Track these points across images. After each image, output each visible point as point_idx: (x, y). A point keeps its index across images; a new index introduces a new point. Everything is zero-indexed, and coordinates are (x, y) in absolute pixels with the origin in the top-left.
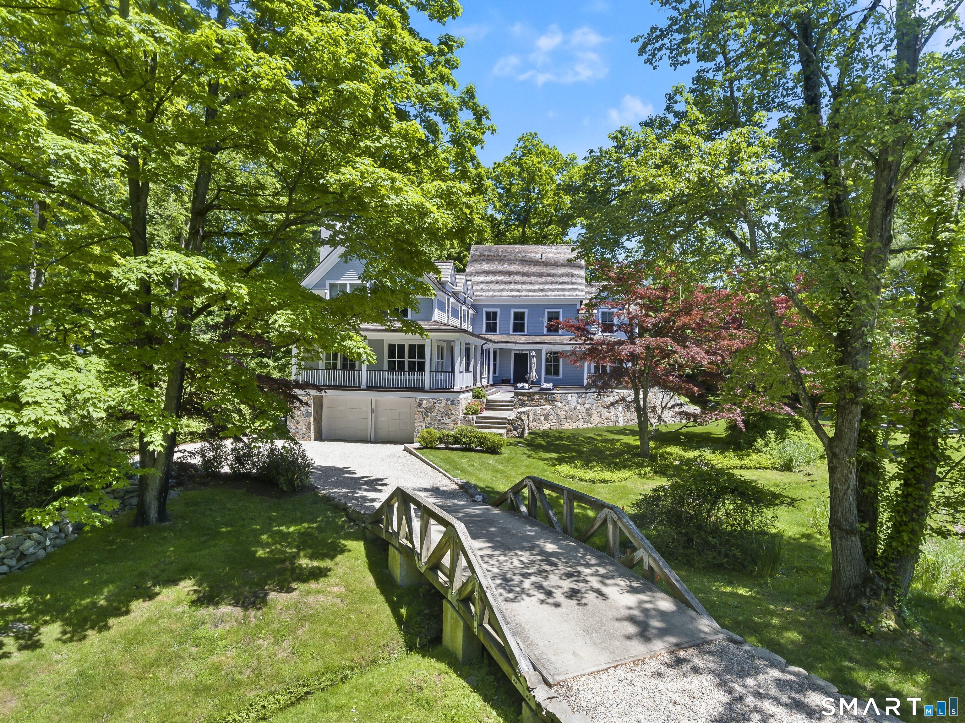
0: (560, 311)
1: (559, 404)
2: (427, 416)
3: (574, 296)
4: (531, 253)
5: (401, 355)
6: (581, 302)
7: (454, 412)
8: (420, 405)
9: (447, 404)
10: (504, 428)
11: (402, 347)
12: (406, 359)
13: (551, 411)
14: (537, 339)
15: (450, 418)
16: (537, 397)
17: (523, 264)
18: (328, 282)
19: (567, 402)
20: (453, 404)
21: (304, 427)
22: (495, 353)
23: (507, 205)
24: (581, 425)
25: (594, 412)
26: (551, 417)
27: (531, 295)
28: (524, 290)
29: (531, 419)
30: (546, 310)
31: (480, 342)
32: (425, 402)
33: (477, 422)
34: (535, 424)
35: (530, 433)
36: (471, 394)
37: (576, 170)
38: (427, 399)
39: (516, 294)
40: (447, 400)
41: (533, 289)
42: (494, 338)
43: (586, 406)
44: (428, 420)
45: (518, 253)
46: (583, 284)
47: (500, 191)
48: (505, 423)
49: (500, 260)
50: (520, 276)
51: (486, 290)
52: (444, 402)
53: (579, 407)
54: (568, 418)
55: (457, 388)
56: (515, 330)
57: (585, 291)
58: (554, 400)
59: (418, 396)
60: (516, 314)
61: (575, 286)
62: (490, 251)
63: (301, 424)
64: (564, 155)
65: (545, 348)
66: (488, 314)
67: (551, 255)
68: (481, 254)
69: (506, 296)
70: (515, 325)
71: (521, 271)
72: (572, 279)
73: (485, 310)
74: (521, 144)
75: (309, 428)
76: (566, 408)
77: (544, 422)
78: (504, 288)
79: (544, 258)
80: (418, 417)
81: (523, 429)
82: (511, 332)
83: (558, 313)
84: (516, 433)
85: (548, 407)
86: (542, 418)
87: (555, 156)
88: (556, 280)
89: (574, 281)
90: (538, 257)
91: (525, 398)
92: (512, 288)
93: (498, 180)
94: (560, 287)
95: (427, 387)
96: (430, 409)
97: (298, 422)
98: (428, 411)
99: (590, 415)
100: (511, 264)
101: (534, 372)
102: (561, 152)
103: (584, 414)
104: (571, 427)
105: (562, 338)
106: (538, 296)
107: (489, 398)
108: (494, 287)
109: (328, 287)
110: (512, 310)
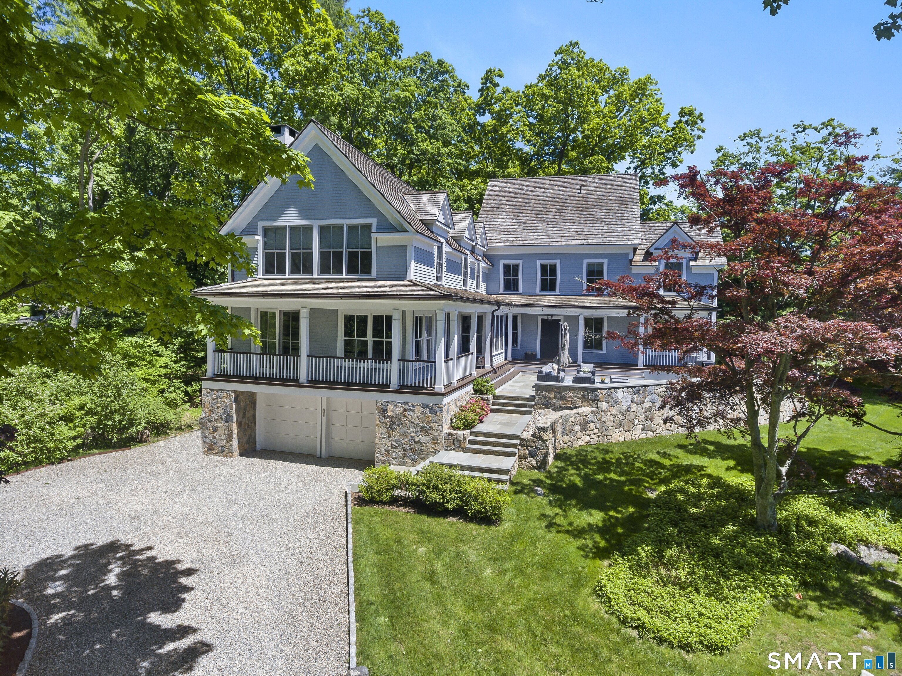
0: (606, 261)
1: (604, 405)
2: (393, 430)
3: (625, 241)
4: (566, 186)
5: (363, 333)
6: (635, 250)
7: (434, 425)
8: (383, 412)
9: (423, 413)
10: (513, 455)
11: (363, 320)
12: (370, 338)
13: (591, 417)
14: (572, 301)
15: (428, 434)
16: (570, 394)
17: (555, 201)
18: (261, 225)
19: (617, 402)
20: (432, 412)
21: (224, 437)
22: (515, 318)
23: (539, 134)
24: (637, 434)
25: (657, 414)
26: (592, 425)
27: (564, 242)
28: (555, 235)
29: (560, 433)
30: (586, 262)
31: (487, 309)
32: (390, 408)
33: (471, 442)
34: (566, 438)
35: (557, 457)
36: (470, 388)
37: (626, 87)
38: (394, 403)
39: (546, 240)
40: (423, 406)
41: (567, 233)
42: (515, 300)
43: (645, 405)
44: (396, 436)
45: (549, 187)
46: (637, 225)
47: (531, 120)
48: (514, 446)
49: (525, 196)
50: (550, 216)
51: (506, 237)
52: (419, 410)
53: (634, 407)
54: (618, 425)
55: (439, 387)
56: (543, 288)
57: (641, 233)
58: (596, 400)
59: (381, 398)
60: (544, 267)
61: (626, 228)
62: (512, 186)
63: (220, 432)
64: (613, 68)
65: (583, 314)
66: (507, 267)
67: (592, 188)
68: (501, 189)
69: (531, 243)
70: (543, 282)
71: (553, 210)
72: (622, 218)
73: (502, 262)
74: (559, 57)
75: (230, 438)
76: (615, 411)
77: (579, 434)
78: (528, 233)
79: (583, 193)
80: (381, 431)
81: (546, 455)
82: (538, 291)
83: (602, 265)
84: (534, 462)
85: (586, 410)
86: (578, 428)
87: (600, 70)
88: (600, 221)
89: (625, 221)
90: (576, 191)
91: (552, 395)
92: (540, 233)
93: (529, 105)
94: (605, 229)
95: (394, 383)
96: (399, 419)
97: (215, 429)
98: (395, 422)
99: (651, 419)
100: (539, 201)
101: (566, 354)
102: (608, 64)
103: (642, 418)
104: (622, 439)
105: (608, 299)
106: (574, 242)
107: (499, 392)
108: (515, 231)
109: (261, 231)
110: (539, 262)
